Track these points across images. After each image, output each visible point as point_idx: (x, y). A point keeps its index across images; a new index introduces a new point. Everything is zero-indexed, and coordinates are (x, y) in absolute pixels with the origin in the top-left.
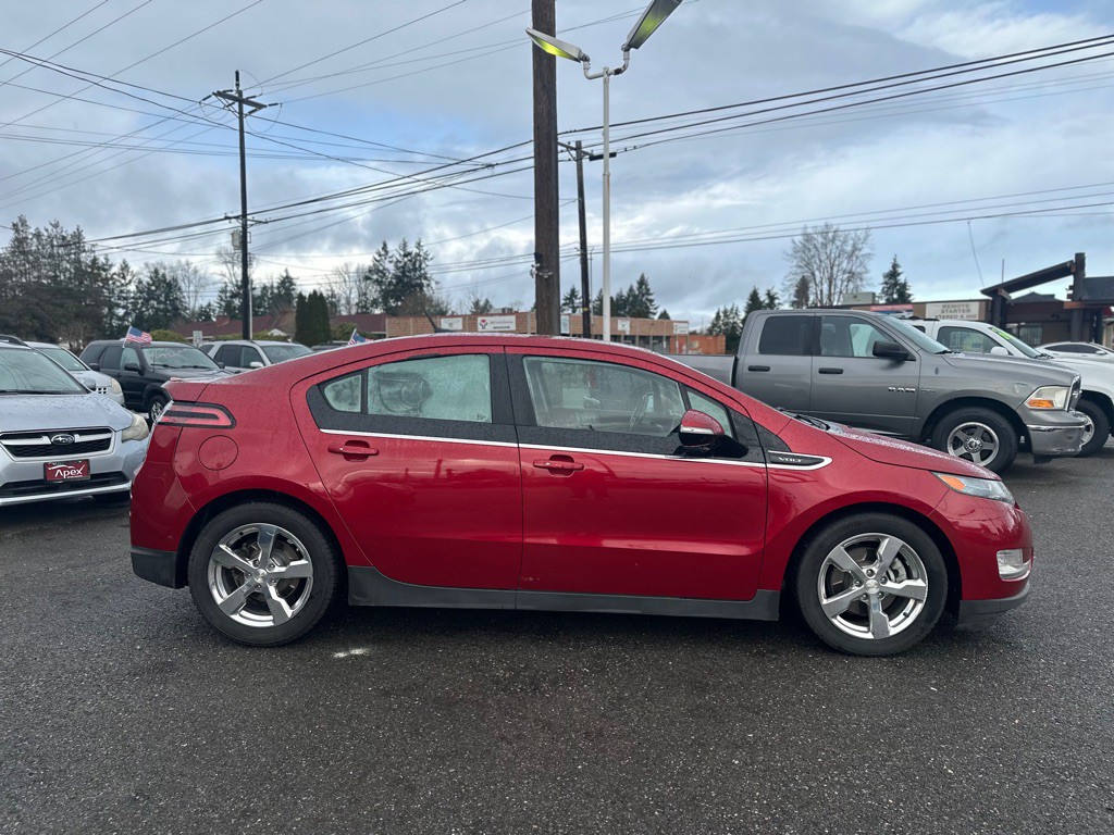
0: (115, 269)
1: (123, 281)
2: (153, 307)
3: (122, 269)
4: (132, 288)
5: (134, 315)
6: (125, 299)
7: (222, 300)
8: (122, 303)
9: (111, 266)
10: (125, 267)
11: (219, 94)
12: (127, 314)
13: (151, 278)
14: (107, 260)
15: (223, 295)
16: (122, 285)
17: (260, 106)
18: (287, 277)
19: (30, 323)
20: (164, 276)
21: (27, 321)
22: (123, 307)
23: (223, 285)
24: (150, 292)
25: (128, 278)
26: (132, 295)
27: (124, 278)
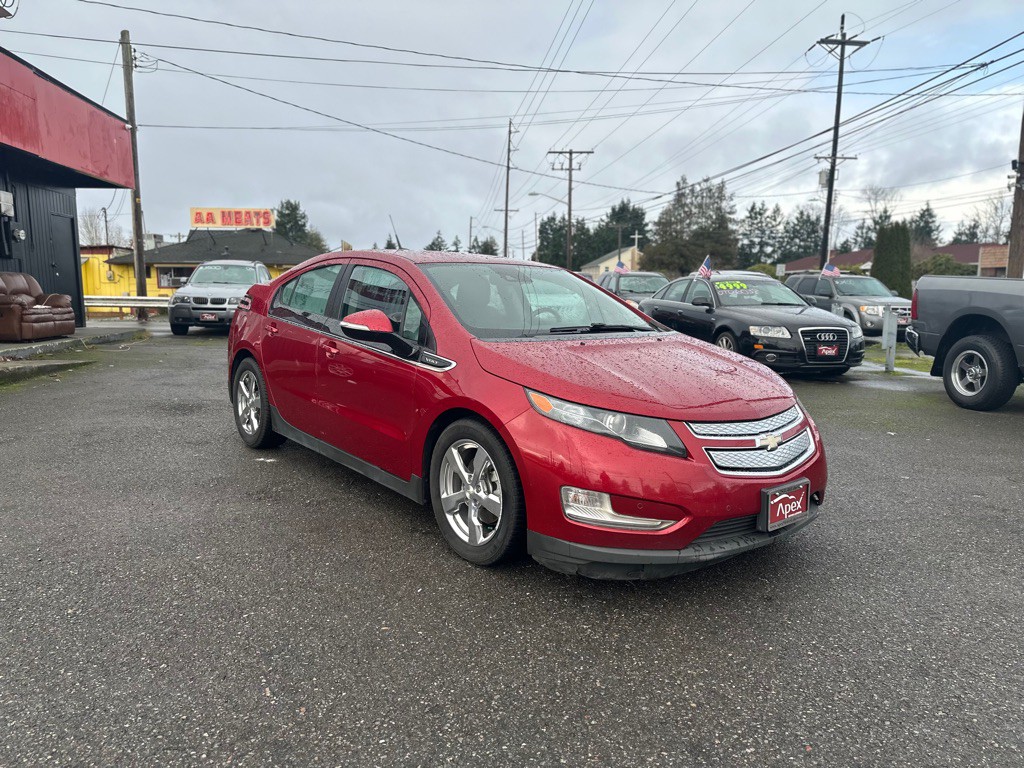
0: (769, 213)
1: (774, 223)
2: (796, 245)
3: (775, 212)
4: (781, 228)
5: (780, 252)
6: (774, 238)
7: (857, 236)
8: (771, 242)
9: (765, 210)
10: (777, 210)
11: (822, 41)
12: (774, 252)
13: (797, 219)
14: (763, 205)
15: (859, 232)
16: (773, 226)
17: (862, 44)
18: (928, 210)
19: (677, 261)
20: (808, 216)
21: (676, 259)
22: (771, 246)
23: (861, 222)
24: (795, 231)
25: (779, 220)
26: (780, 235)
27: (775, 220)
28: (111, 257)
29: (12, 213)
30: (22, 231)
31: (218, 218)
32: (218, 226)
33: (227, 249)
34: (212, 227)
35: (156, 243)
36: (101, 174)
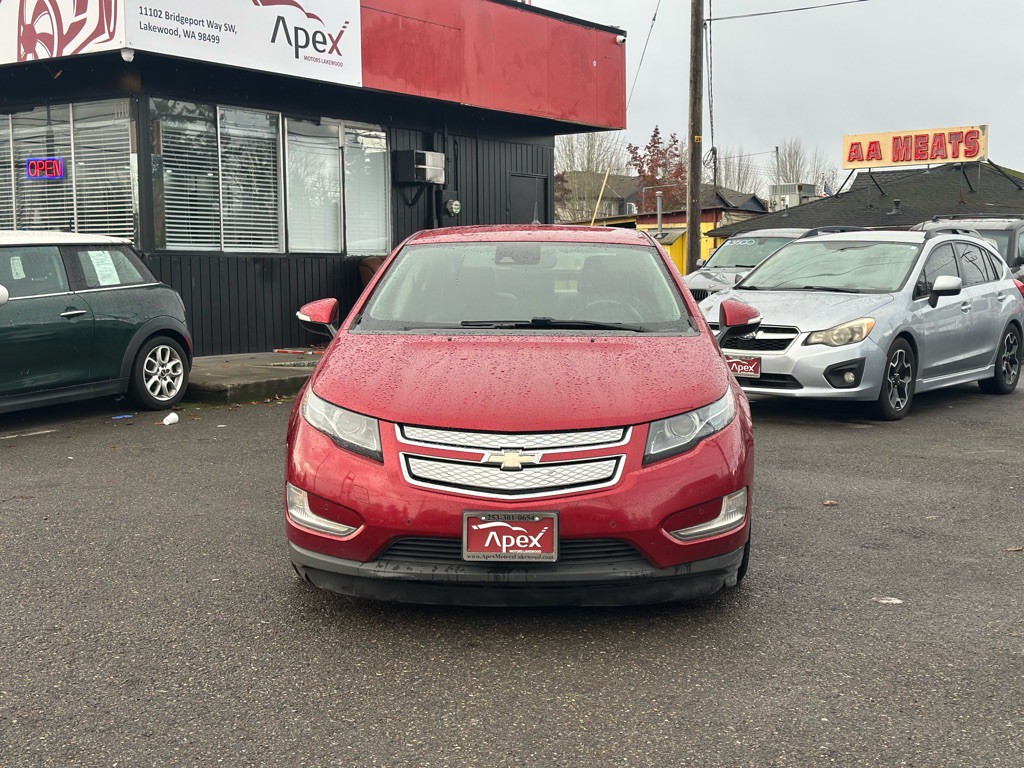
28: (718, 225)
29: (441, 180)
30: (457, 202)
31: (887, 150)
32: (886, 164)
33: (897, 203)
34: (876, 166)
35: (802, 198)
36: (563, 115)
